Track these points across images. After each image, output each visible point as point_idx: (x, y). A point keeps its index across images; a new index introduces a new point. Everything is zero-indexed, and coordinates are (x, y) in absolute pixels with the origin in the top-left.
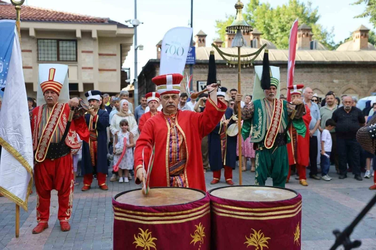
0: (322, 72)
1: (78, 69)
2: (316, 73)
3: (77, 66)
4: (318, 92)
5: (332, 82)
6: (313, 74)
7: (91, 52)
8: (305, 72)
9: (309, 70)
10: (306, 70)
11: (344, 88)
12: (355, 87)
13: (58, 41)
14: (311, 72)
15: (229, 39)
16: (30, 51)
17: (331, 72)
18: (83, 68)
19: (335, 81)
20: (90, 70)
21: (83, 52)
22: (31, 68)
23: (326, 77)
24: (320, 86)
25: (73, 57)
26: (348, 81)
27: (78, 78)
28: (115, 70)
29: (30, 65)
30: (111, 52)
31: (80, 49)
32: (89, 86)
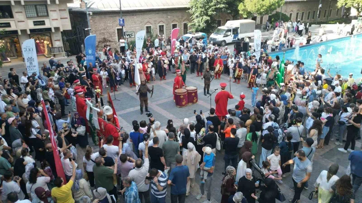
0: (163, 13)
1: (50, 20)
2: (161, 14)
3: (49, 19)
4: (162, 22)
5: (168, 17)
6: (159, 14)
7: (55, 11)
8: (156, 14)
10: (157, 12)
11: (172, 20)
12: (176, 19)
13: (36, 6)
14: (159, 13)
16: (21, 12)
17: (167, 13)
18: (53, 20)
19: (169, 17)
20: (56, 21)
21: (51, 11)
22: (24, 21)
23: (165, 15)
24: (163, 20)
25: (46, 14)
26: (174, 17)
27: (50, 25)
28: (67, 18)
29: (23, 20)
30: (63, 9)
31: (49, 9)
32: (57, 29)
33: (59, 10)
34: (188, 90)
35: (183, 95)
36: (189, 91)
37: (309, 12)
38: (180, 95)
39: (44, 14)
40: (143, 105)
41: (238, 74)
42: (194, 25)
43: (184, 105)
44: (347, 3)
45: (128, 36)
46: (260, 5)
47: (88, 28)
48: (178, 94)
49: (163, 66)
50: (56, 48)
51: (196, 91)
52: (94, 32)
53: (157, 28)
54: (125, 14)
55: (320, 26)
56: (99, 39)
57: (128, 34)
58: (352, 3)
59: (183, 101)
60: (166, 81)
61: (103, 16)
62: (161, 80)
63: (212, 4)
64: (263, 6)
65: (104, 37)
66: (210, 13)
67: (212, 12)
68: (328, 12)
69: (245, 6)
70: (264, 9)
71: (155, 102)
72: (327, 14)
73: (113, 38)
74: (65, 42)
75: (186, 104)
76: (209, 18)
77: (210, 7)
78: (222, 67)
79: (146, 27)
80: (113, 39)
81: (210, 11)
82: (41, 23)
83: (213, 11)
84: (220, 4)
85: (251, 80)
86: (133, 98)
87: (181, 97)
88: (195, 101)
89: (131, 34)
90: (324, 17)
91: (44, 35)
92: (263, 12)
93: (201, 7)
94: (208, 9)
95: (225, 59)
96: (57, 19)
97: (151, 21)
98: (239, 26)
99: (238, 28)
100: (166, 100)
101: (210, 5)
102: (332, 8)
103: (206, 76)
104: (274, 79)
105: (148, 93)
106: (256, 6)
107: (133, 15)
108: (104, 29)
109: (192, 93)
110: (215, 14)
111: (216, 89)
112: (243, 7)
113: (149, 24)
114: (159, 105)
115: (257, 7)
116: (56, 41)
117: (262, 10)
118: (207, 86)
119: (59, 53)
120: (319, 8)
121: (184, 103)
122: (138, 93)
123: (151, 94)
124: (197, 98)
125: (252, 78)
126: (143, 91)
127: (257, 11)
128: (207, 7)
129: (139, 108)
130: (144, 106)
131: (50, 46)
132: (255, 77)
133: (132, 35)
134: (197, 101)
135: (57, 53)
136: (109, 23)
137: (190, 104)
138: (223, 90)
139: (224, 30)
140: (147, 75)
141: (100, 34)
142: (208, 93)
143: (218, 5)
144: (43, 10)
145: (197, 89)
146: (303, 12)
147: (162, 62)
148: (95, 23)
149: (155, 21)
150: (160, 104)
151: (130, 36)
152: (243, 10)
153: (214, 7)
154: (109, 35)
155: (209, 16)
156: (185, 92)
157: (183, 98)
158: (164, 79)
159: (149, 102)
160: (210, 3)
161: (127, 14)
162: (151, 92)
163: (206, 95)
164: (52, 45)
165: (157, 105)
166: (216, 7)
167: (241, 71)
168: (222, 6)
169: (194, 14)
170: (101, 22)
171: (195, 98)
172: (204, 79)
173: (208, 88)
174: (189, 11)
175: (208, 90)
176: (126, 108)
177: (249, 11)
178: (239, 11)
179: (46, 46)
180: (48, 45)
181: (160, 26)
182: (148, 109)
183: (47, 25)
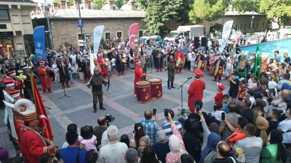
0: (121, 21)
2: (119, 22)
3: (11, 23)
4: (120, 30)
5: (125, 25)
7: (17, 16)
8: (115, 22)
9: (116, 21)
14: (117, 22)
15: (76, 2)
17: (124, 21)
18: (14, 24)
19: (126, 25)
21: (13, 15)
23: (122, 24)
24: (120, 27)
25: (7, 18)
27: (12, 29)
28: (29, 23)
30: (26, 15)
31: (11, 14)
32: (19, 33)
33: (22, 16)
34: (151, 82)
35: (146, 88)
36: (153, 84)
37: (242, 25)
38: (143, 88)
39: (5, 18)
40: (96, 102)
41: (202, 66)
42: (149, 31)
43: (147, 100)
44: (276, 13)
45: (87, 37)
46: (209, 12)
47: (48, 31)
48: (140, 87)
49: (121, 61)
50: (17, 51)
51: (160, 83)
52: (56, 37)
53: (115, 35)
54: (86, 22)
55: (254, 34)
56: (61, 43)
57: (87, 35)
58: (280, 14)
59: (146, 95)
60: (125, 76)
61: (65, 23)
62: (119, 75)
63: (165, 11)
64: (211, 12)
65: (66, 41)
66: (163, 20)
67: (166, 19)
68: (256, 25)
69: (195, 13)
70: (212, 15)
71: (113, 98)
72: (255, 26)
73: (75, 42)
74: (27, 45)
75: (149, 98)
76: (162, 24)
77: (164, 14)
78: (183, 60)
79: (106, 33)
80: (74, 44)
81: (164, 18)
82: (3, 27)
83: (166, 17)
84: (172, 11)
85: (219, 71)
86: (86, 94)
87: (143, 90)
88: (159, 95)
89: (89, 35)
90: (253, 29)
91: (6, 39)
92: (211, 18)
93: (155, 15)
94: (162, 15)
95: (186, 54)
96: (19, 24)
97: (110, 28)
98: (190, 30)
99: (189, 32)
100: (125, 96)
101: (163, 12)
102: (259, 21)
103: (170, 67)
104: (245, 70)
105: (103, 85)
106: (205, 12)
107: (93, 22)
108: (66, 34)
109: (156, 85)
110: (168, 20)
111: (190, 77)
112: (193, 14)
113: (108, 31)
114: (117, 101)
115: (206, 14)
116: (19, 45)
117: (210, 16)
118: (171, 79)
119: (21, 56)
120: (252, 18)
121: (147, 98)
122: (89, 85)
123: (107, 87)
124: (161, 91)
125: (220, 69)
126: (96, 83)
127: (206, 17)
128: (161, 14)
129: (92, 105)
130: (98, 102)
131: (13, 49)
132: (223, 68)
133: (91, 36)
134: (161, 95)
135: (19, 56)
136: (71, 29)
137: (154, 99)
138: (197, 79)
139: (176, 34)
140: (102, 67)
141: (63, 39)
142: (172, 87)
143: (170, 12)
144: (4, 14)
145: (161, 81)
146: (237, 24)
147: (120, 56)
148: (57, 28)
149: (113, 28)
150: (119, 100)
151: (89, 37)
152: (193, 17)
153: (167, 14)
154: (70, 40)
155: (163, 22)
156: (149, 85)
157: (146, 92)
158: (122, 74)
159: (104, 97)
160: (163, 11)
161: (88, 22)
162: (107, 84)
163: (170, 89)
164: (14, 49)
165: (114, 101)
166: (168, 14)
167: (205, 62)
168: (174, 13)
169: (148, 22)
170: (63, 28)
171: (159, 91)
172: (167, 71)
173: (172, 80)
174: (144, 20)
175: (172, 84)
176: (76, 106)
177: (198, 17)
178: (189, 17)
179: (8, 49)
180: (10, 48)
181: (118, 33)
182: (103, 105)
183: (9, 29)
